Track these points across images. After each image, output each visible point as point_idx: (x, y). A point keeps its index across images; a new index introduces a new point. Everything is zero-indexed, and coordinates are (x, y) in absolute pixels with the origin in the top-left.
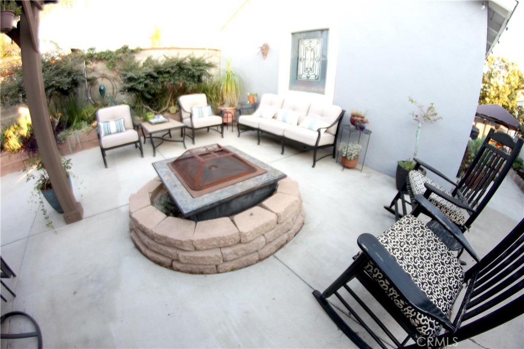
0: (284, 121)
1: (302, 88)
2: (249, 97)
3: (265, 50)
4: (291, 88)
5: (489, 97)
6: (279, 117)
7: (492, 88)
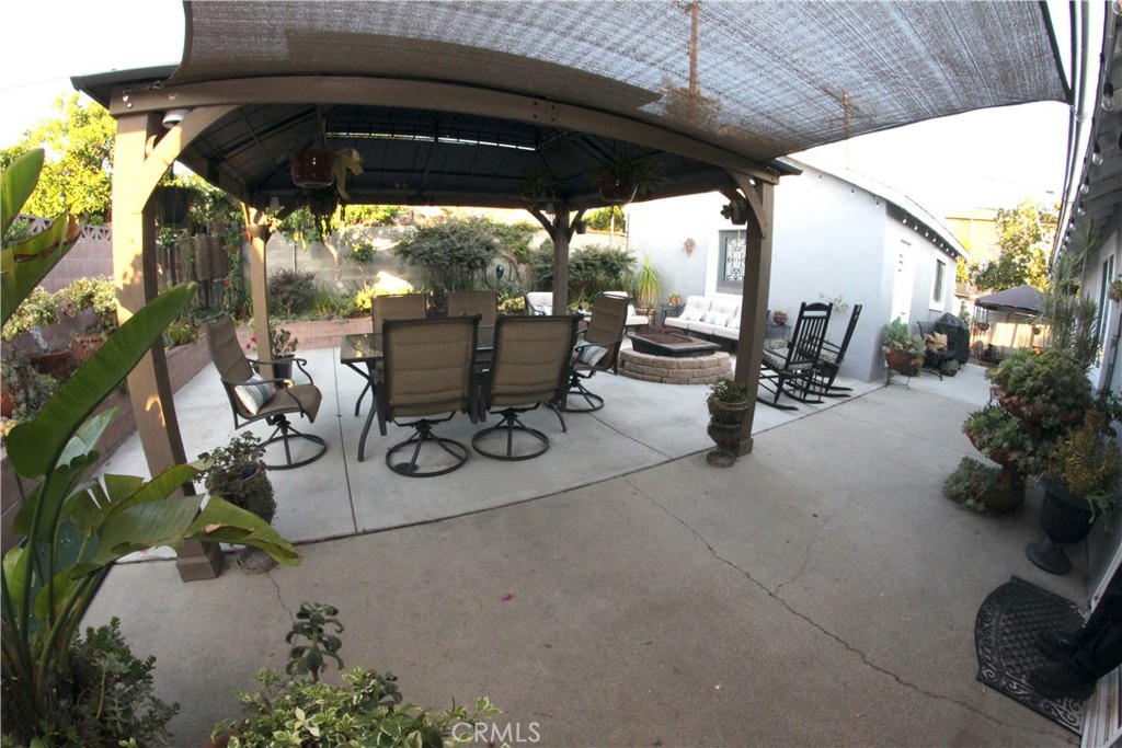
0: (713, 323)
1: (730, 289)
2: (671, 299)
3: (689, 246)
4: (718, 291)
5: (1030, 276)
6: (708, 319)
7: (1032, 261)
